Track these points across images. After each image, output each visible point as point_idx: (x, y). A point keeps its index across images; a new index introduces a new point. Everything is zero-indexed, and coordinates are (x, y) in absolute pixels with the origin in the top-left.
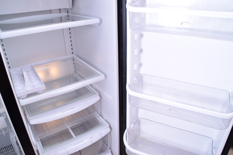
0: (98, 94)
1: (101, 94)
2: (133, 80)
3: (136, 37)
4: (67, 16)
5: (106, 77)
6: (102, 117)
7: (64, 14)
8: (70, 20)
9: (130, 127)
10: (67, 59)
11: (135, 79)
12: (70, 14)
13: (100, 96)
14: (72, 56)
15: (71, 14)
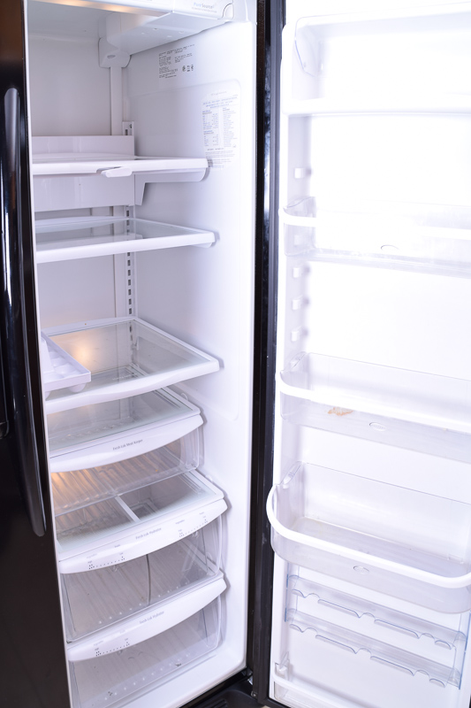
0: (199, 412)
1: (205, 413)
2: (290, 364)
3: (297, 272)
4: (126, 223)
5: (222, 365)
6: (204, 476)
7: (119, 218)
8: (133, 232)
9: (282, 482)
10: (115, 327)
11: (294, 363)
12: (134, 219)
13: (202, 415)
14: (129, 318)
15: (137, 217)
